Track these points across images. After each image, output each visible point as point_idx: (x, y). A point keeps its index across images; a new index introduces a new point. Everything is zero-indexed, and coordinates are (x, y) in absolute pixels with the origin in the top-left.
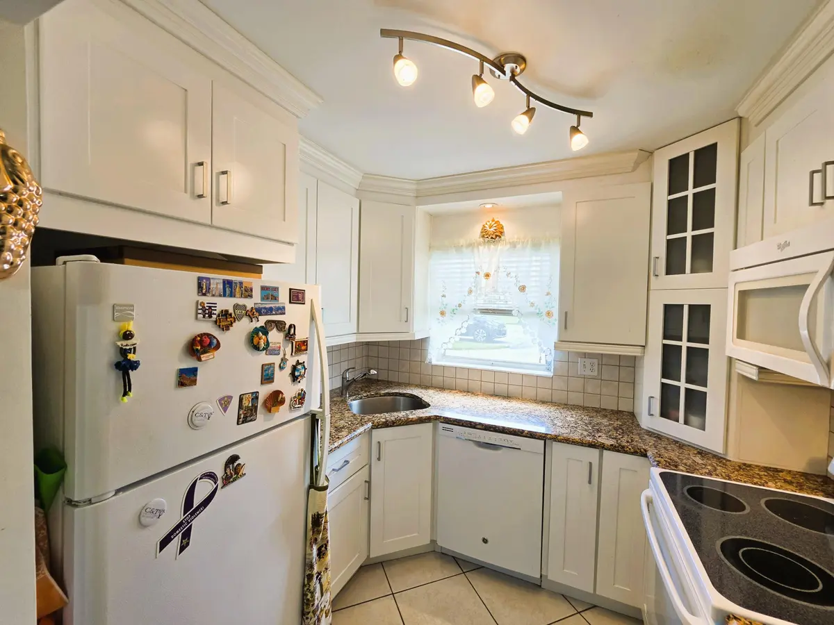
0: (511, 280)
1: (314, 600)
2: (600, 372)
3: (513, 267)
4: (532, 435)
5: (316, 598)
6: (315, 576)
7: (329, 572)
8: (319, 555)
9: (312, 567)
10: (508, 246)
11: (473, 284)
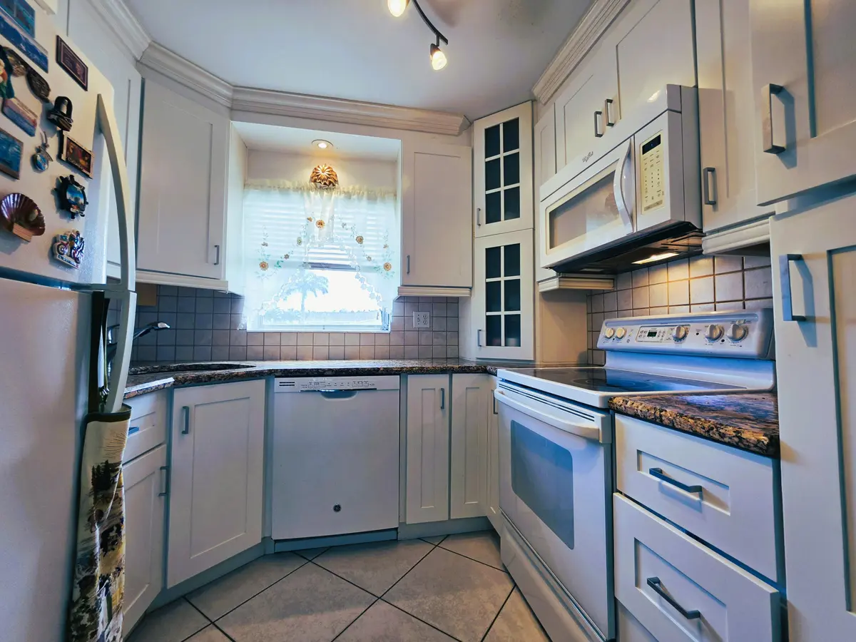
0: (347, 231)
1: (96, 625)
2: (431, 323)
3: (348, 219)
4: (388, 372)
5: (100, 620)
6: (98, 581)
7: (123, 575)
8: (103, 545)
9: (91, 562)
10: (343, 196)
11: (303, 234)
